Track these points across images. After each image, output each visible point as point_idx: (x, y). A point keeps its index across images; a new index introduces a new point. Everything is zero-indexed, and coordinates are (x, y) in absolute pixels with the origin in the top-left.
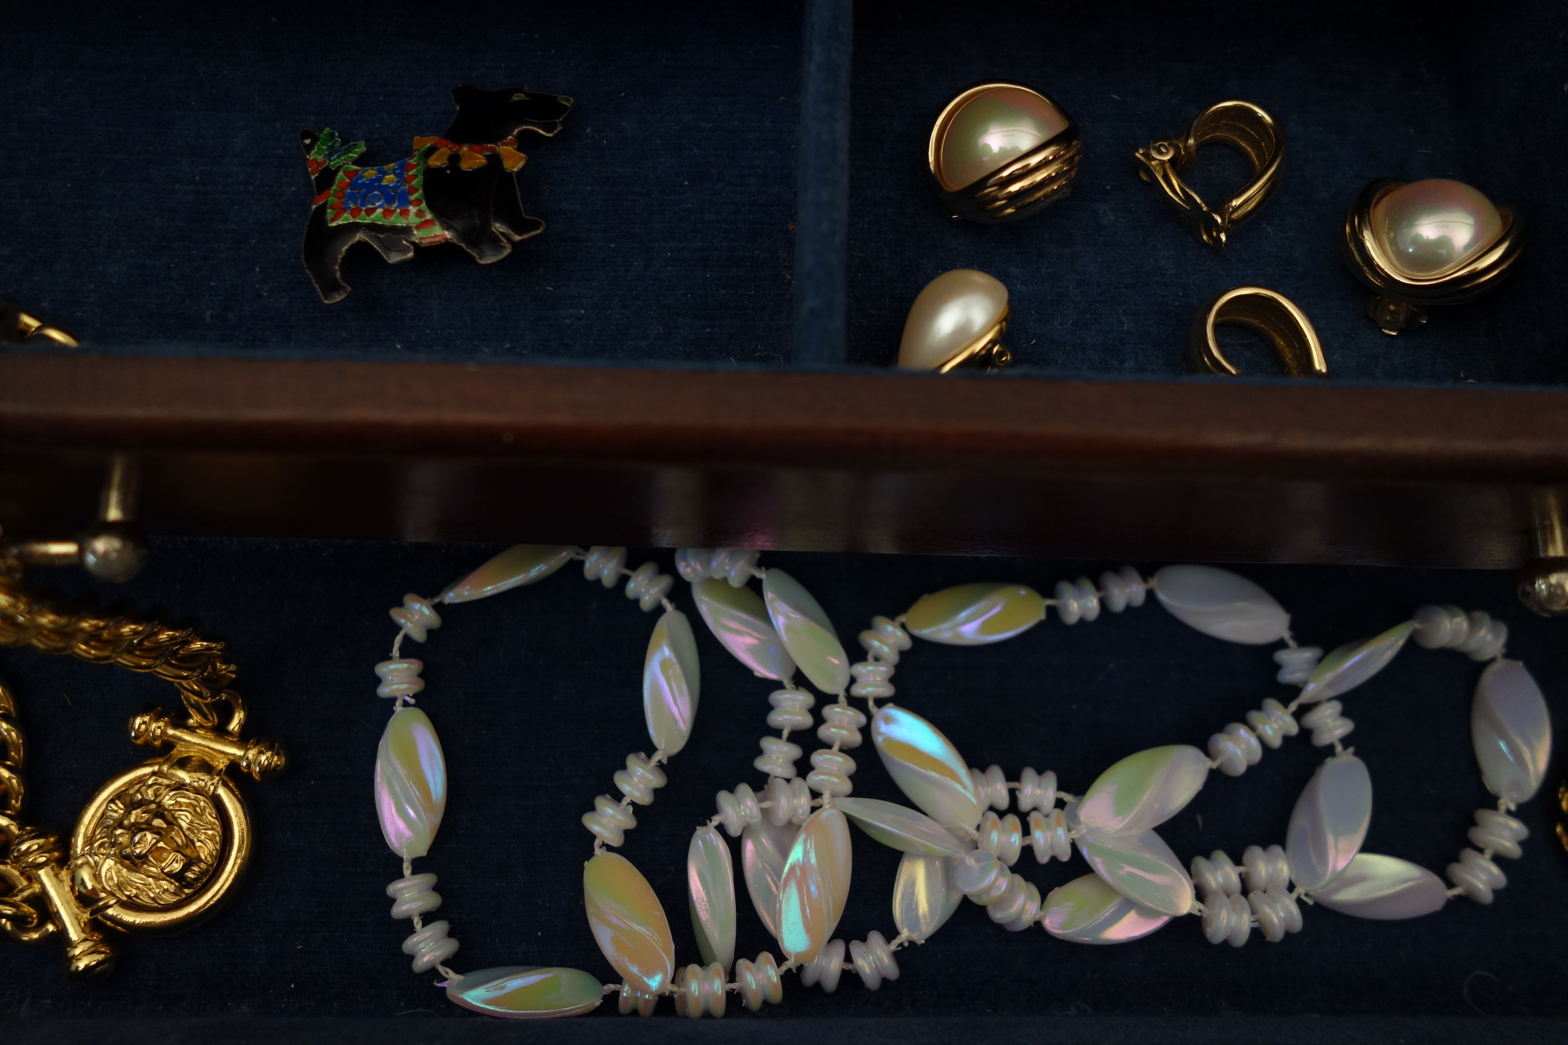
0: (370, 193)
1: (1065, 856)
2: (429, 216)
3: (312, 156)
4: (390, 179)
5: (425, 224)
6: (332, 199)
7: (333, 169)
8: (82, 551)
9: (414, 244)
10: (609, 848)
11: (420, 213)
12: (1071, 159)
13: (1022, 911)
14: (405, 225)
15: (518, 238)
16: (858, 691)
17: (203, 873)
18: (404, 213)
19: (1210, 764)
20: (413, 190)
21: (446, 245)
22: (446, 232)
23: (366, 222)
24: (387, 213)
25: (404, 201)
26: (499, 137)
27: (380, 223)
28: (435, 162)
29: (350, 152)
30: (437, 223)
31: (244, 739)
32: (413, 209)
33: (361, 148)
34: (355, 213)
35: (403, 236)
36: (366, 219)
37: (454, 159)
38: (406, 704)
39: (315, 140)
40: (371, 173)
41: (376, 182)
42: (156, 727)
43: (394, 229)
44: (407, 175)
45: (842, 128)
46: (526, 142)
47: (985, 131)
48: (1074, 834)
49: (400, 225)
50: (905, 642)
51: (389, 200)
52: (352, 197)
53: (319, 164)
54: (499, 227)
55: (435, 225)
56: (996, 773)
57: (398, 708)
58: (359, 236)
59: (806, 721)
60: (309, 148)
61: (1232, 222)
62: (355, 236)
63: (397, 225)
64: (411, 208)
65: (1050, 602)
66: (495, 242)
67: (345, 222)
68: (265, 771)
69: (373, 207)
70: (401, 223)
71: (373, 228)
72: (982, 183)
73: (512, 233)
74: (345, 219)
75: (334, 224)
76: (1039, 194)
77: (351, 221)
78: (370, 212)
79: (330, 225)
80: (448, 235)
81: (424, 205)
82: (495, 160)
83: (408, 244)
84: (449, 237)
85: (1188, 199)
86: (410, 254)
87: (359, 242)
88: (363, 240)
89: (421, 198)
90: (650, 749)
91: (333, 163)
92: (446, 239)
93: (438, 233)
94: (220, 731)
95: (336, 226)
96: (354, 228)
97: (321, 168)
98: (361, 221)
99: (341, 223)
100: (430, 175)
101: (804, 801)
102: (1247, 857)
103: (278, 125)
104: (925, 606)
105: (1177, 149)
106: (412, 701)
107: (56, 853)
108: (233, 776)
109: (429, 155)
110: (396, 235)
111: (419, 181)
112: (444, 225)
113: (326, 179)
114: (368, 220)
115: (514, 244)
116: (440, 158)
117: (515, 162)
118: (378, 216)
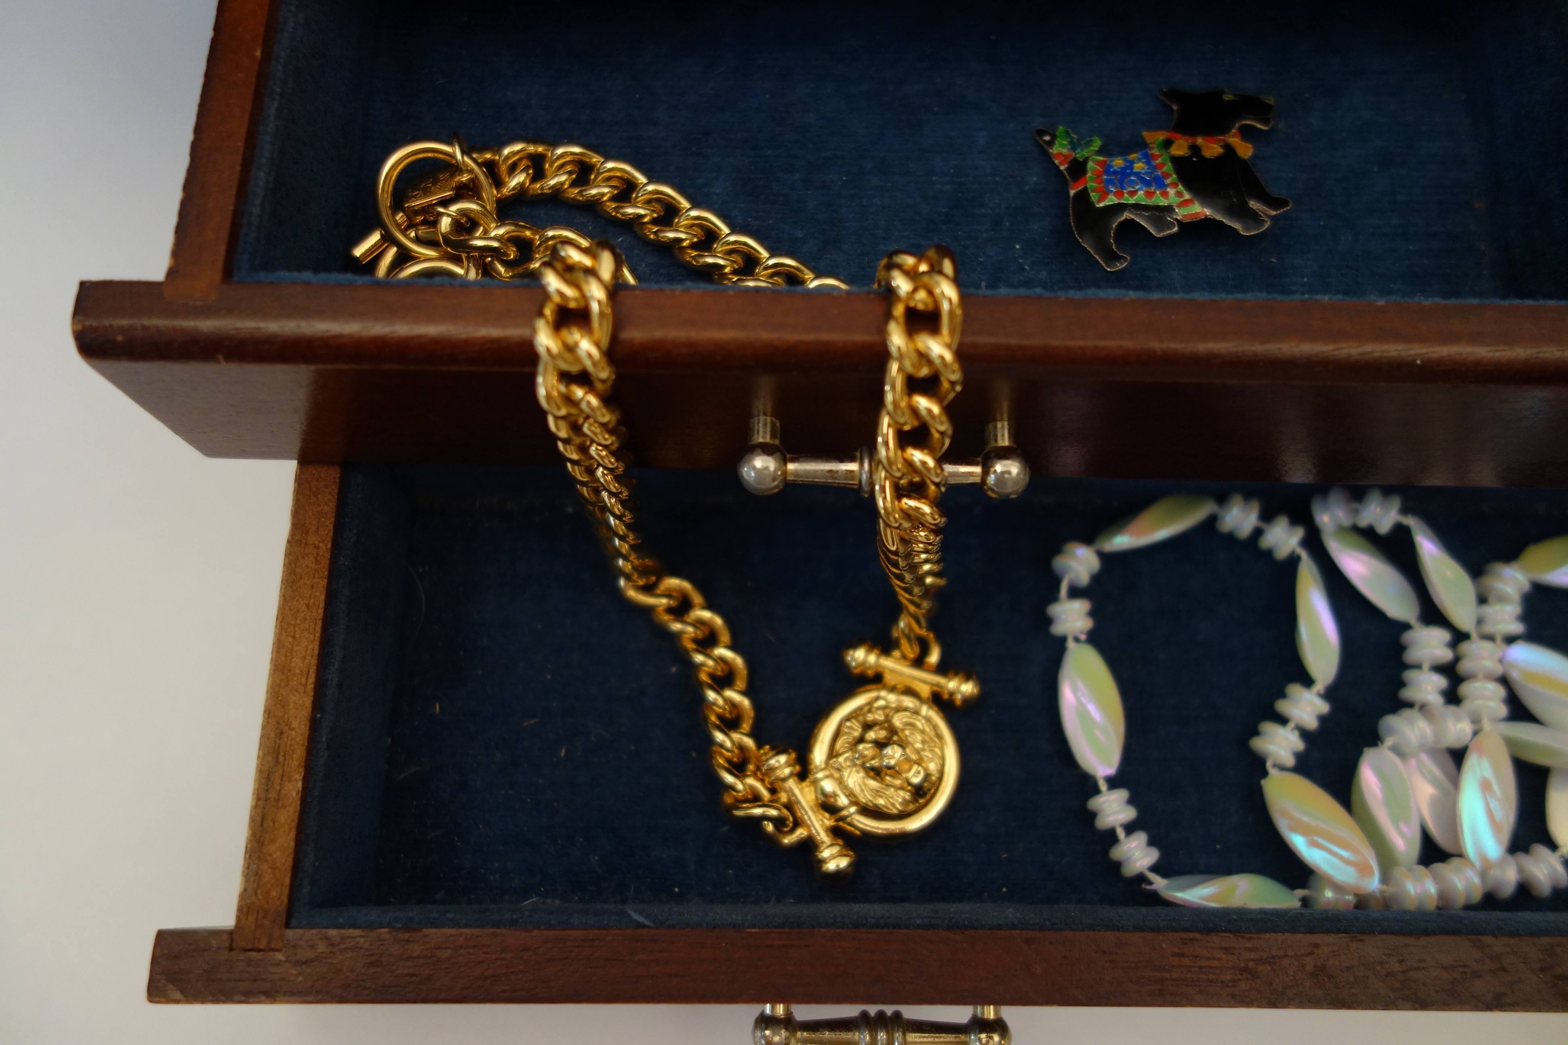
0: (1126, 178)
2: (1187, 196)
3: (1056, 150)
4: (1139, 166)
5: (1185, 203)
6: (1091, 185)
7: (1081, 160)
8: (986, 472)
9: (1176, 220)
10: (1282, 768)
11: (1178, 194)
14: (1166, 204)
15: (1273, 213)
16: (1488, 629)
17: (929, 779)
18: (1165, 194)
20: (1166, 175)
21: (1208, 222)
22: (1205, 210)
23: (1130, 202)
24: (1149, 194)
25: (1159, 184)
26: (1226, 130)
27: (1143, 203)
28: (1178, 152)
29: (1091, 146)
30: (1196, 202)
32: (1171, 191)
33: (1100, 143)
34: (1119, 194)
35: (1166, 213)
36: (1129, 201)
38: (1077, 640)
39: (1054, 137)
40: (1118, 162)
41: (1128, 169)
42: (872, 659)
43: (1157, 208)
44: (1155, 163)
49: (1162, 204)
50: (1526, 586)
51: (1147, 183)
52: (1110, 182)
53: (1066, 156)
54: (1254, 204)
55: (1194, 203)
57: (1071, 644)
58: (1127, 215)
59: (1445, 655)
60: (1051, 143)
62: (1123, 216)
63: (1159, 204)
64: (1168, 190)
66: (1253, 217)
67: (1111, 203)
68: (969, 700)
69: (1134, 190)
70: (1163, 202)
71: (1137, 207)
73: (1267, 209)
74: (1112, 200)
75: (1101, 205)
77: (1116, 202)
78: (1133, 193)
79: (1097, 206)
80: (1208, 212)
81: (1180, 187)
82: (1229, 150)
83: (1172, 221)
84: (1208, 214)
86: (1176, 229)
87: (1126, 220)
88: (1128, 218)
89: (1175, 181)
90: (1307, 681)
91: (1080, 155)
92: (1206, 216)
93: (1199, 210)
94: (919, 662)
95: (1103, 207)
96: (1120, 207)
97: (1069, 160)
98: (1126, 202)
99: (1107, 204)
100: (1177, 162)
101: (1465, 726)
103: (1012, 126)
106: (1083, 637)
107: (798, 768)
108: (940, 701)
109: (1167, 144)
110: (1160, 213)
111: (1168, 167)
112: (1204, 204)
113: (1078, 168)
114: (1132, 201)
115: (1272, 218)
116: (1180, 149)
117: (1245, 150)
118: (1140, 197)
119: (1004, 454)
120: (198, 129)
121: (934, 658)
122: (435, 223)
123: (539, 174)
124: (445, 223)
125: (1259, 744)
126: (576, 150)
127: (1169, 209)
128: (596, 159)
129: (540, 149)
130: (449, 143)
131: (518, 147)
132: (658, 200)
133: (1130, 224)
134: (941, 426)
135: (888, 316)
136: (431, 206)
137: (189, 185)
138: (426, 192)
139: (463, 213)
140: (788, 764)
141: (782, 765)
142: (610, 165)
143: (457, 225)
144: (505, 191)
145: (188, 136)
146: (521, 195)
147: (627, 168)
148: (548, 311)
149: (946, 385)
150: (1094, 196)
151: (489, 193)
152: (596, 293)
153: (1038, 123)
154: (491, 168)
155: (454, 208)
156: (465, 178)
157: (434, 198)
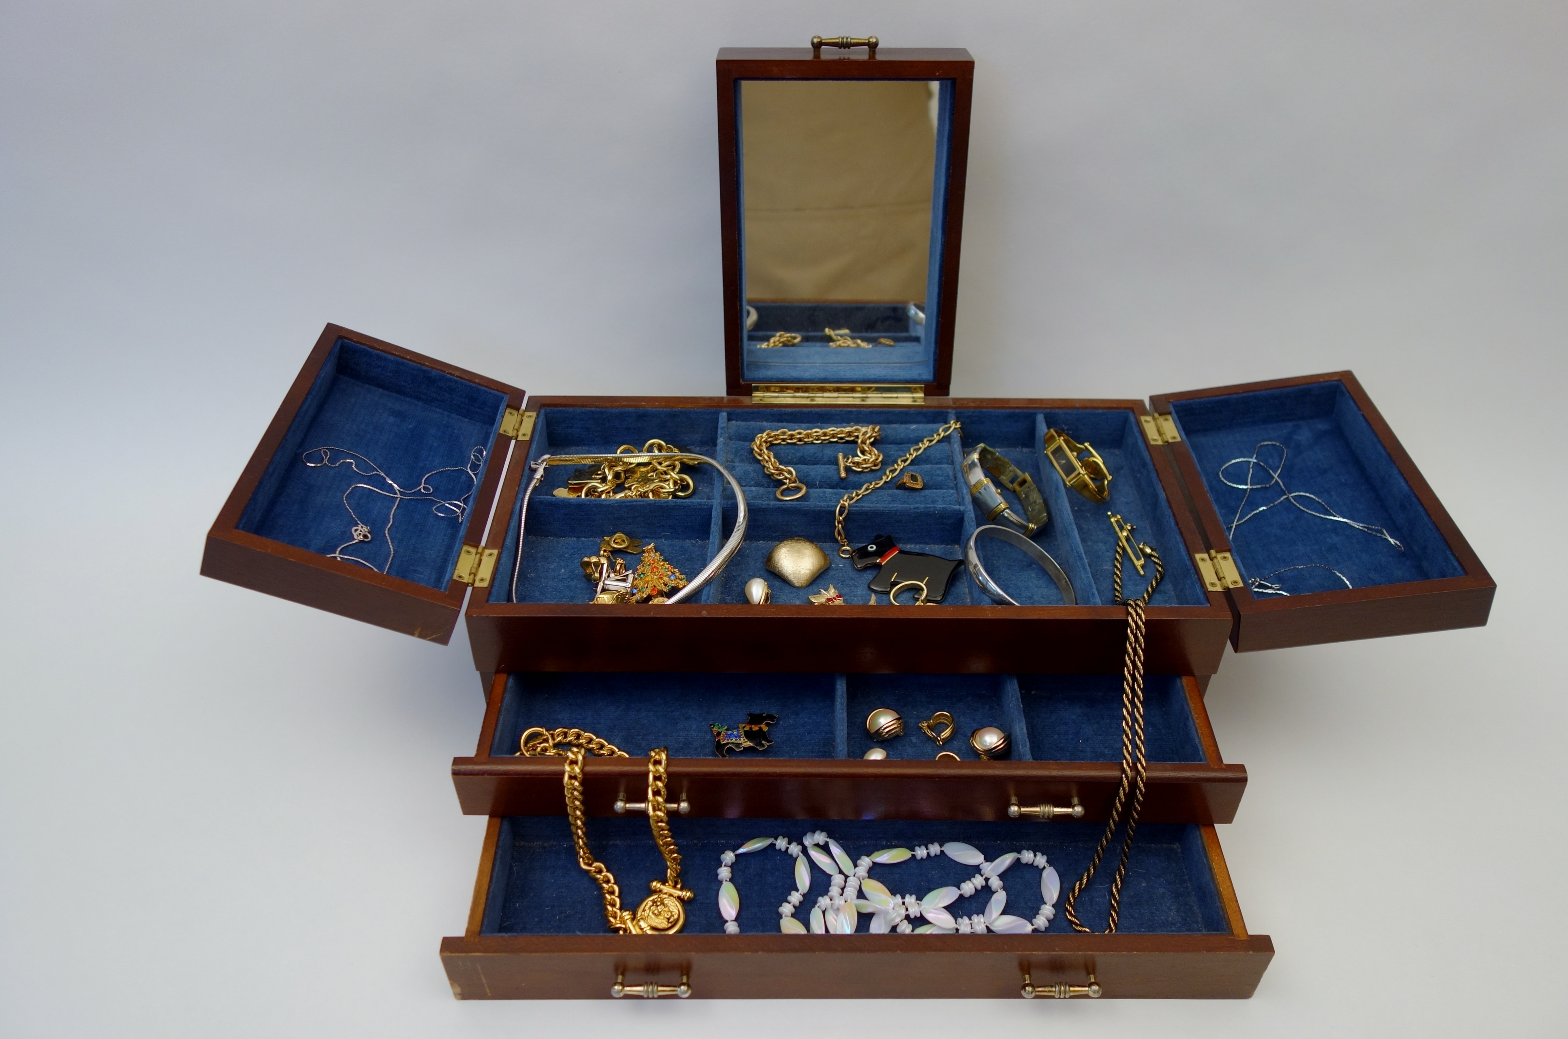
0: (731, 736)
1: (918, 915)
2: (746, 740)
3: (714, 729)
4: (735, 733)
5: (746, 742)
8: (678, 806)
9: (743, 746)
10: (788, 915)
11: (744, 740)
12: (900, 724)
13: (904, 930)
15: (769, 743)
16: (856, 874)
17: (674, 920)
18: (740, 740)
19: (960, 892)
20: (742, 735)
21: (751, 747)
24: (736, 740)
25: (740, 737)
26: (761, 723)
28: (745, 729)
29: (724, 728)
30: (749, 741)
31: (681, 889)
32: (742, 739)
33: (726, 727)
34: (727, 740)
37: (751, 728)
38: (726, 880)
39: (714, 726)
40: (730, 732)
41: (732, 734)
42: (658, 885)
44: (740, 732)
45: (845, 715)
46: (767, 725)
47: (879, 718)
48: (921, 909)
50: (870, 862)
51: (736, 737)
52: (727, 737)
54: (763, 742)
56: (899, 896)
57: (724, 882)
58: (730, 745)
59: (842, 881)
60: (713, 728)
61: (943, 739)
62: (728, 746)
65: (913, 853)
66: (763, 745)
68: (689, 898)
69: (733, 739)
70: (740, 742)
71: (732, 743)
72: (879, 729)
73: (767, 743)
74: (726, 742)
76: (893, 731)
79: (723, 743)
80: (751, 744)
81: (745, 738)
82: (761, 729)
83: (741, 746)
85: (932, 735)
86: (742, 748)
90: (797, 890)
91: (720, 730)
93: (749, 744)
94: (675, 887)
96: (728, 744)
97: (717, 731)
98: (729, 742)
100: (745, 732)
101: (843, 902)
102: (972, 918)
103: (704, 723)
104: (876, 854)
105: (928, 723)
106: (728, 880)
107: (632, 917)
108: (679, 898)
109: (744, 727)
110: (738, 745)
111: (743, 733)
112: (751, 742)
113: (719, 734)
114: (731, 742)
115: (768, 746)
116: (747, 729)
117: (765, 729)
118: (734, 741)
119: (683, 801)
120: (484, 723)
121: (679, 886)
122: (535, 750)
123: (566, 737)
124: (539, 749)
125: (781, 909)
126: (577, 730)
127: (741, 744)
128: (582, 733)
129: (566, 730)
130: (542, 728)
131: (560, 729)
132: (599, 743)
133: (730, 748)
134: (663, 791)
135: (649, 762)
136: (535, 744)
137: (481, 735)
138: (535, 741)
139: (544, 746)
140: (629, 914)
141: (627, 915)
142: (586, 734)
143: (542, 750)
144: (556, 742)
145: (481, 724)
146: (560, 742)
147: (591, 735)
148: (568, 762)
149: (663, 778)
150: (721, 740)
151: (551, 742)
152: (580, 757)
153: (711, 722)
154: (552, 735)
155: (542, 745)
156: (545, 737)
157: (537, 742)
